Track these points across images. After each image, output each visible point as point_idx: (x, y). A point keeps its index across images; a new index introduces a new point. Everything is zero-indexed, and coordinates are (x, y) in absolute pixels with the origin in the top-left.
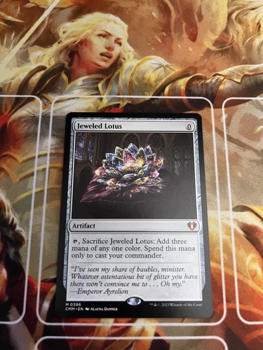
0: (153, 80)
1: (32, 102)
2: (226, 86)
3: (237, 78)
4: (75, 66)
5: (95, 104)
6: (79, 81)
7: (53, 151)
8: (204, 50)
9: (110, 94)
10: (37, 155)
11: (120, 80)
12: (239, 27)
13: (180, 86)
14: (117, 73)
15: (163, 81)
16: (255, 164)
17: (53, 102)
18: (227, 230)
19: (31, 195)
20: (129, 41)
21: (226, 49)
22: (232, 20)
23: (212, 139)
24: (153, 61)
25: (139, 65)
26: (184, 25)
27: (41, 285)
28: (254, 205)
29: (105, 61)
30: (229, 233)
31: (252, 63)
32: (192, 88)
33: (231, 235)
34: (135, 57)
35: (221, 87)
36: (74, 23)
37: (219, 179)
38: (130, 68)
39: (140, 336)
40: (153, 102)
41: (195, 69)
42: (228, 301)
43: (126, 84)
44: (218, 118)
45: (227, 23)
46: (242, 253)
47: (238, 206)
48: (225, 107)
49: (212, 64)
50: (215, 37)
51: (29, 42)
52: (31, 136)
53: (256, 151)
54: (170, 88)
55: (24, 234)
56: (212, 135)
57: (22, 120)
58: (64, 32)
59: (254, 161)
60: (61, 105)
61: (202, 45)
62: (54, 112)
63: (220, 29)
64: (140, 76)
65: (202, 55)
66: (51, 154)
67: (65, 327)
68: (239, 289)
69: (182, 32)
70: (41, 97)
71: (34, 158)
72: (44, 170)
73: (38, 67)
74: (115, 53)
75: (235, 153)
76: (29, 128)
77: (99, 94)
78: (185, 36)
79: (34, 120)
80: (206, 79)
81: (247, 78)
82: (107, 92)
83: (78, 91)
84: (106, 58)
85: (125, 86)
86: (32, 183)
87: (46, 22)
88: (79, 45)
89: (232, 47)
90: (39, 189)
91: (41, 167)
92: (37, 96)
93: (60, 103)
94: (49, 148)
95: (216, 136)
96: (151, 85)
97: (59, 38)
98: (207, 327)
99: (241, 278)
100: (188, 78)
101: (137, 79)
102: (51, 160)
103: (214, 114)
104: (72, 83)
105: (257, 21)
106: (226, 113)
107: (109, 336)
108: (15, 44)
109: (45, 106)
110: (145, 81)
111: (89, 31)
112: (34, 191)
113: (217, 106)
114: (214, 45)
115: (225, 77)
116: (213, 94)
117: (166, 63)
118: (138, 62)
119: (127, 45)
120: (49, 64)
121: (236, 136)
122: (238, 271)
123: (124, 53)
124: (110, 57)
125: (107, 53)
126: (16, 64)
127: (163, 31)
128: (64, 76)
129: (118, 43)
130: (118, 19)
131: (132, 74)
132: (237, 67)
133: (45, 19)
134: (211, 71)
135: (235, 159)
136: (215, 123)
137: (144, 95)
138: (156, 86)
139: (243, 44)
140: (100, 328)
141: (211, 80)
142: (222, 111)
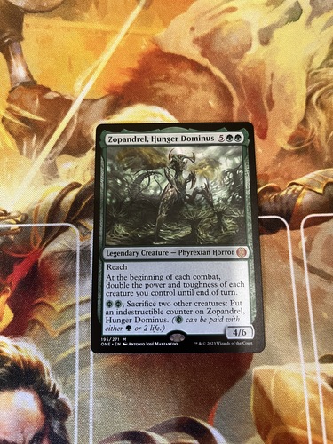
2: (305, 199)
3: (319, 187)
8: (276, 151)
10: (77, 301)
12: (322, 116)
18: (314, 387)
19: (74, 353)
22: (312, 105)
23: (289, 270)
26: (250, 115)
30: (316, 392)
32: (263, 204)
33: (318, 394)
35: (299, 201)
41: (266, 178)
44: (296, 242)
45: (306, 110)
47: (325, 357)
48: (305, 227)
50: (289, 132)
52: (69, 277)
55: (69, 403)
56: (289, 266)
57: (56, 256)
61: (274, 142)
70: (78, 225)
71: (75, 305)
72: (87, 320)
73: (71, 184)
75: (318, 287)
76: (66, 266)
79: (71, 255)
80: (280, 190)
81: (331, 187)
86: (74, 337)
89: (312, 144)
90: (83, 345)
91: (84, 317)
92: (72, 223)
95: (295, 268)
97: (93, 143)
103: (291, 238)
106: (305, 235)
108: (38, 153)
109: (83, 236)
112: (77, 348)
114: (289, 142)
115: (304, 186)
116: (289, 210)
120: (84, 180)
121: (318, 265)
122: (328, 438)
126: (42, 181)
130: (166, 113)
132: (318, 172)
133: (74, 116)
135: (318, 295)
136: (293, 249)
139: (327, 138)
142: (300, 234)
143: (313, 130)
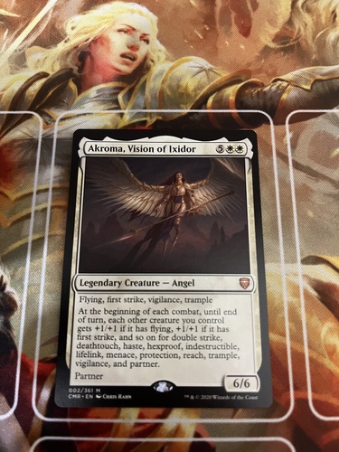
0: (191, 88)
1: (30, 121)
2: (290, 95)
3: (306, 85)
4: (86, 71)
5: (113, 121)
6: (92, 92)
7: (57, 185)
8: (260, 47)
9: (133, 108)
10: (35, 190)
11: (147, 90)
12: (308, 18)
13: (228, 96)
14: (142, 80)
15: (205, 90)
16: (331, 200)
17: (58, 120)
18: (295, 290)
19: (27, 244)
20: (159, 37)
21: (290, 45)
22: (297, 8)
23: (272, 165)
24: (192, 64)
25: (172, 68)
26: (233, 15)
27: (39, 366)
28: (332, 255)
29: (127, 64)
30: (296, 295)
31: (326, 64)
32: (245, 98)
33: (299, 297)
34: (167, 59)
35: (284, 96)
36: (86, 16)
37: (282, 220)
38: (161, 73)
39: (174, 436)
40: (191, 118)
41: (248, 73)
42: (296, 388)
43: (156, 94)
44: (280, 137)
45: (291, 12)
46: (315, 320)
47: (309, 257)
48: (289, 123)
49: (271, 66)
50: (274, 31)
51: (26, 42)
52: (28, 166)
53: (332, 181)
54: (214, 98)
55: (16, 297)
56: (272, 161)
57: (16, 144)
58: (73, 28)
59: (330, 195)
60: (68, 123)
61: (258, 40)
62: (58, 133)
63: (281, 20)
64: (174, 84)
65: (258, 54)
66: (53, 189)
67: (72, 423)
68: (311, 371)
69: (230, 25)
70: (42, 114)
71: (31, 194)
72: (45, 210)
73: (38, 74)
74: (140, 54)
75: (304, 185)
76: (25, 155)
77: (119, 108)
78: (234, 29)
79: (31, 143)
80: (263, 85)
81: (319, 84)
82: (130, 105)
83: (91, 104)
84: (128, 60)
85: (154, 97)
86: (29, 228)
87: (50, 16)
88: (92, 45)
89: (299, 44)
90: (37, 236)
91: (41, 207)
92: (36, 112)
93: (67, 121)
94: (52, 180)
95: (278, 163)
96: (188, 96)
97: (66, 35)
98: (267, 424)
99: (315, 355)
100: (240, 85)
101: (170, 87)
102: (53, 197)
103: (275, 132)
104: (83, 94)
105: (331, 9)
106: (290, 130)
107: (131, 437)
108: (8, 45)
109: (47, 124)
110: (181, 90)
111: (105, 26)
112: (30, 238)
113: (279, 122)
114: (274, 41)
115: (289, 82)
116: (272, 105)
117: (210, 66)
118: (171, 64)
119: (158, 42)
120: (53, 70)
121: (304, 161)
122: (310, 347)
123: (152, 54)
124: (134, 59)
125: (129, 54)
126: (9, 71)
127: (205, 23)
128: (72, 85)
129: (145, 40)
130: (144, 10)
131: (163, 82)
132: (305, 70)
133: (48, 12)
134: (270, 75)
135: (303, 193)
136: (276, 144)
137: (179, 108)
138: (196, 96)
139: (314, 39)
140: (119, 425)
141: (270, 88)
142: (285, 129)
143: (299, 30)
